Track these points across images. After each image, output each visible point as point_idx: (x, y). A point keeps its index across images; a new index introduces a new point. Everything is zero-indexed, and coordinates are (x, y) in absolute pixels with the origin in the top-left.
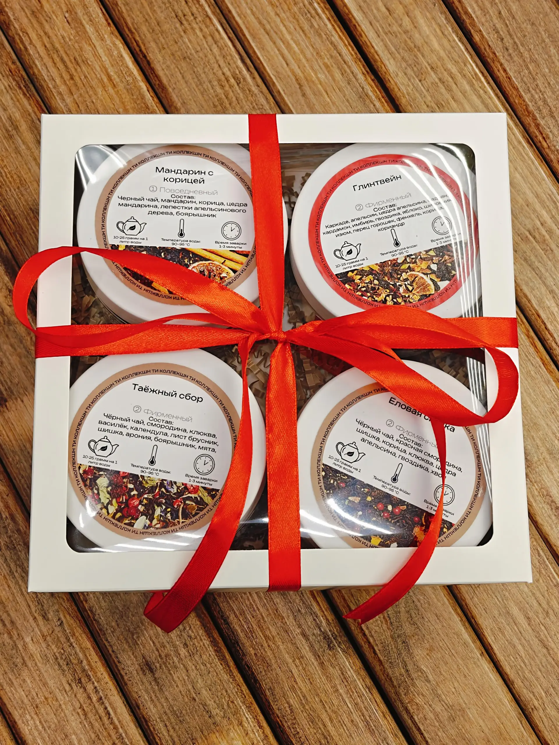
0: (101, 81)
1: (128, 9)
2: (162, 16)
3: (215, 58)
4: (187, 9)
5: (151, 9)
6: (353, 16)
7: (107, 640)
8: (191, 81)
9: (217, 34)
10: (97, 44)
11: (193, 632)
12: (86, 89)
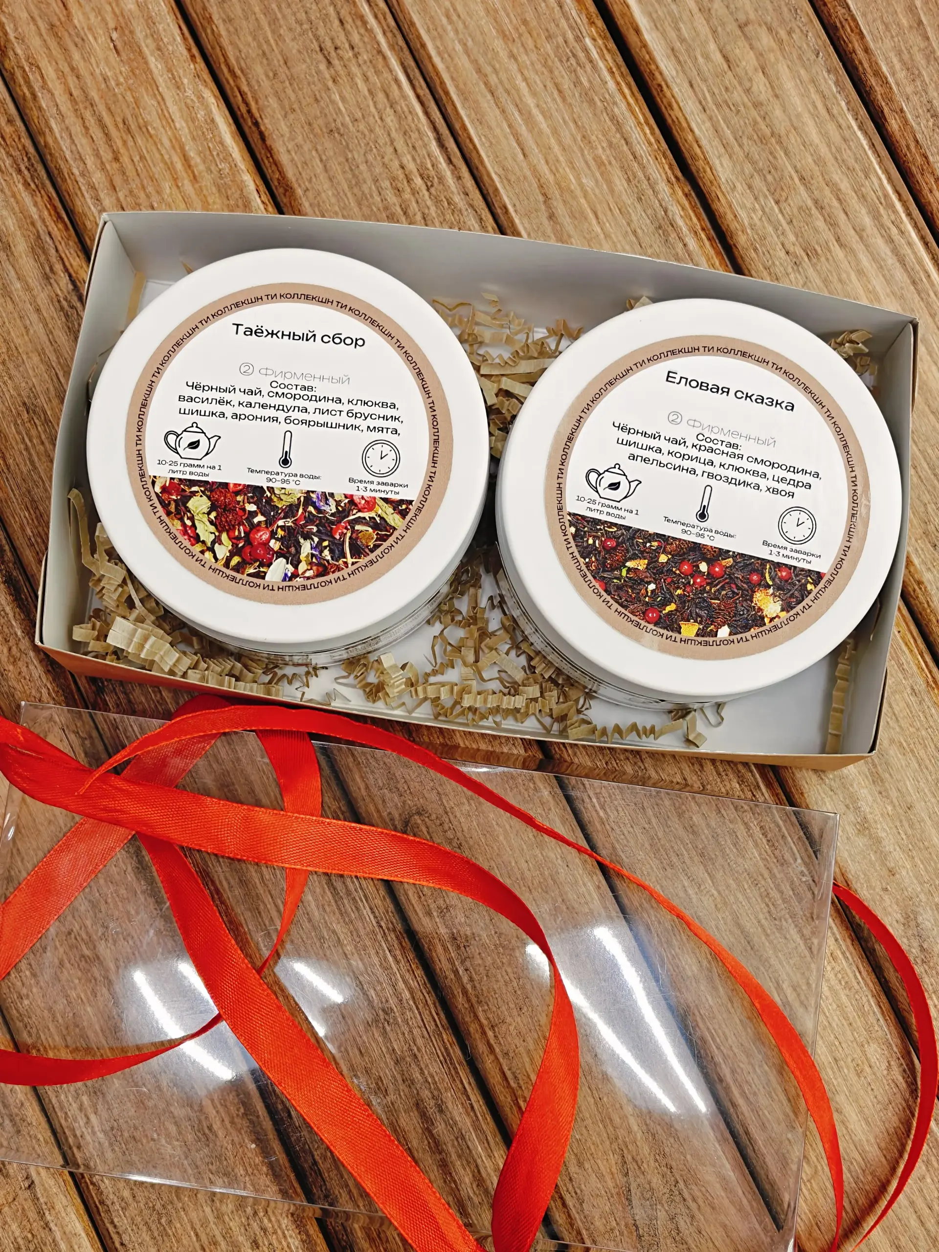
0: (170, 167)
1: (232, 29)
2: (293, 47)
3: (389, 135)
4: (342, 37)
5: (273, 32)
6: (657, 67)
7: (112, 1222)
8: (340, 177)
9: (395, 87)
10: (169, 94)
11: (270, 1220)
12: (142, 181)
